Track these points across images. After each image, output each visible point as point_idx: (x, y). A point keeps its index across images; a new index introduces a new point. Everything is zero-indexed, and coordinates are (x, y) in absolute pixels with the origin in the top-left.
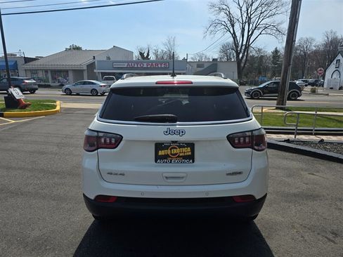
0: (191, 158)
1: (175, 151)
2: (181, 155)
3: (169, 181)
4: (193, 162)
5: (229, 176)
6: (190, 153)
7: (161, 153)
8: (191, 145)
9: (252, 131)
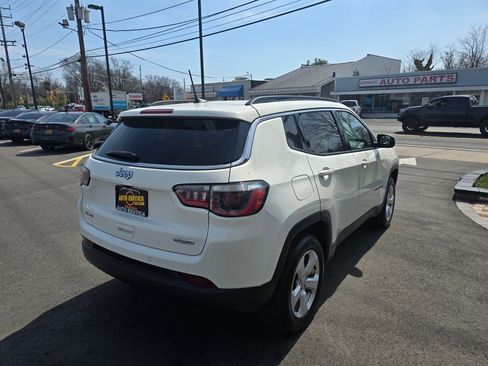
0: (144, 210)
1: (132, 198)
2: (136, 204)
3: (122, 233)
4: (147, 215)
5: (176, 243)
6: (143, 204)
7: (121, 198)
8: (144, 193)
9: (211, 185)
